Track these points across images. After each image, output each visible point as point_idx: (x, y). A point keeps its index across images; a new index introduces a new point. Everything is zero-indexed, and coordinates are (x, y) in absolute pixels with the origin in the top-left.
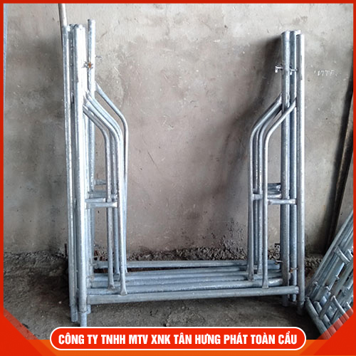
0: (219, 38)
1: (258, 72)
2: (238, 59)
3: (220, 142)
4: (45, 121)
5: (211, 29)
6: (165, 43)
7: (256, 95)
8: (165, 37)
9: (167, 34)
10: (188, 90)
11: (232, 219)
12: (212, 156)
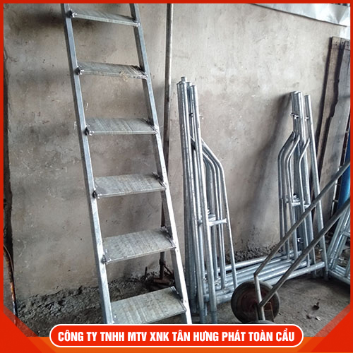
0: (254, 94)
1: (274, 118)
2: (264, 108)
3: (251, 167)
4: (134, 159)
5: (250, 87)
6: (224, 96)
7: (272, 133)
8: (224, 91)
9: (225, 90)
10: (234, 130)
11: (254, 226)
12: (245, 179)
